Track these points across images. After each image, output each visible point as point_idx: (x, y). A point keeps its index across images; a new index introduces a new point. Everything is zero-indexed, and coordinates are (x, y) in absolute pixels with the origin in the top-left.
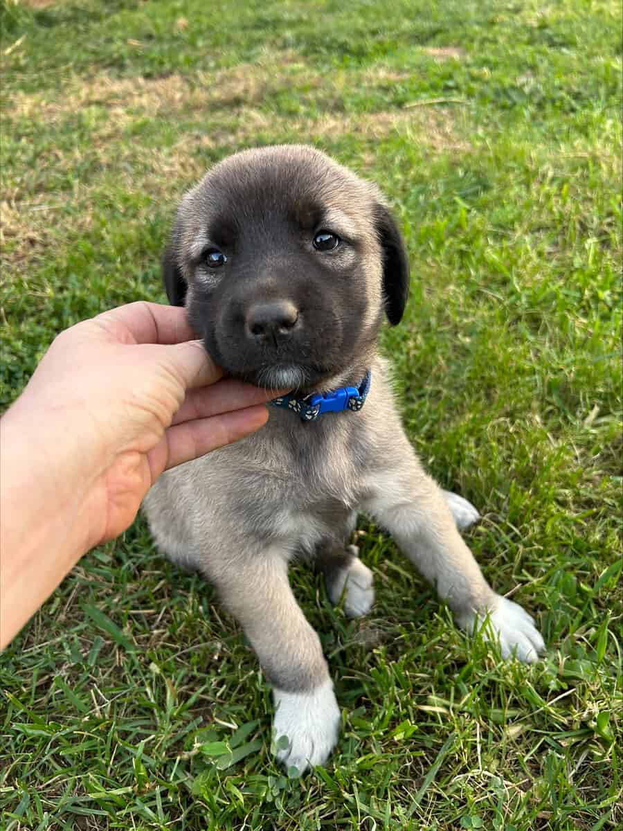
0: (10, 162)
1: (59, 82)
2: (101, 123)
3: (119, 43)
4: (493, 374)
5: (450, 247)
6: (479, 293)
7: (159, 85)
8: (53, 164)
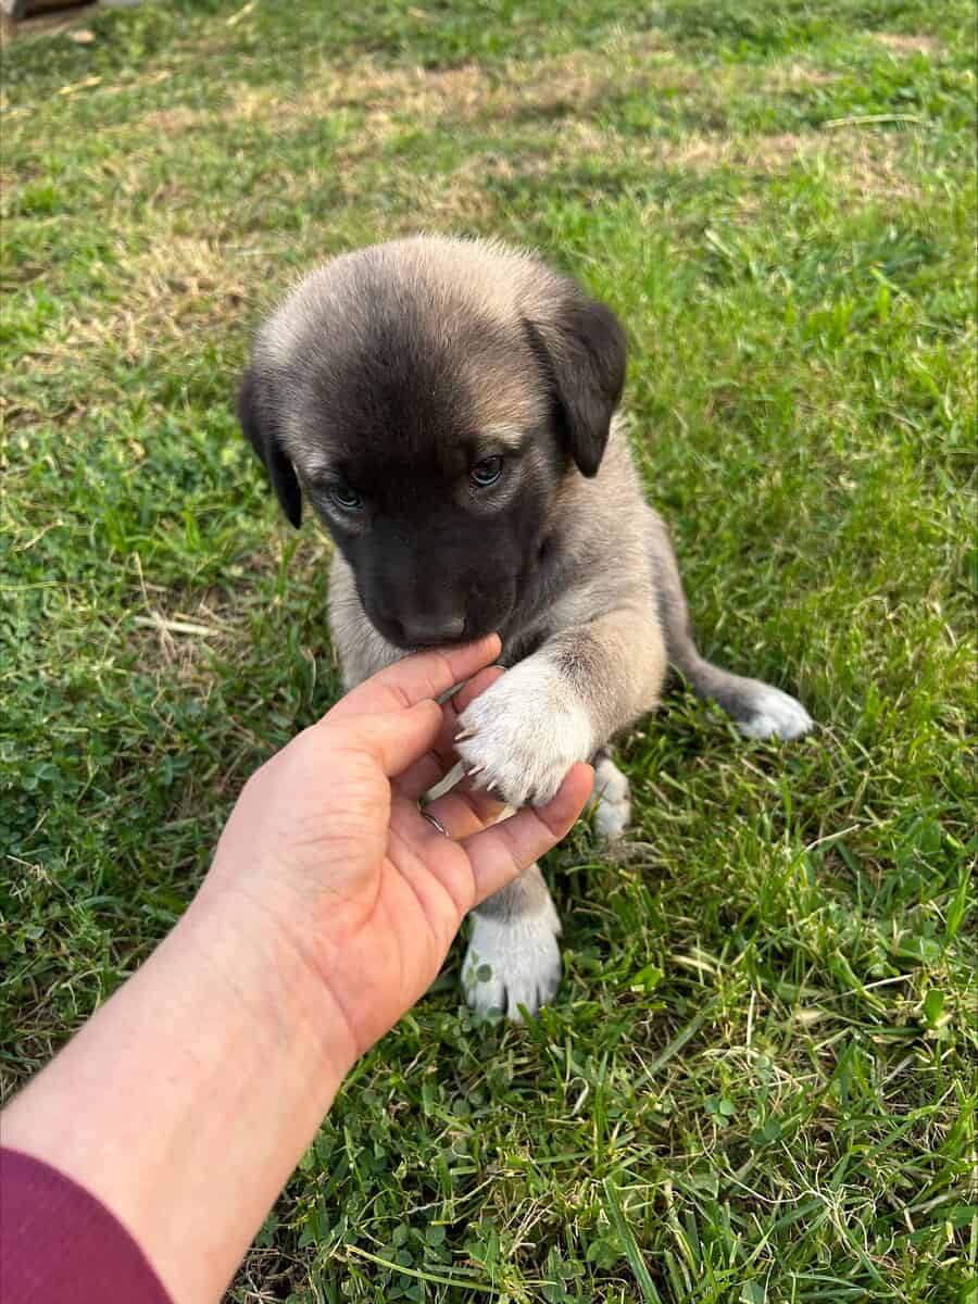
0: (218, 185)
1: (300, 71)
2: (353, 133)
3: (395, 14)
4: (880, 536)
5: (853, 346)
6: (887, 418)
7: (446, 80)
8: (278, 191)
